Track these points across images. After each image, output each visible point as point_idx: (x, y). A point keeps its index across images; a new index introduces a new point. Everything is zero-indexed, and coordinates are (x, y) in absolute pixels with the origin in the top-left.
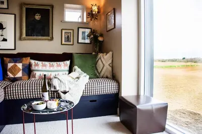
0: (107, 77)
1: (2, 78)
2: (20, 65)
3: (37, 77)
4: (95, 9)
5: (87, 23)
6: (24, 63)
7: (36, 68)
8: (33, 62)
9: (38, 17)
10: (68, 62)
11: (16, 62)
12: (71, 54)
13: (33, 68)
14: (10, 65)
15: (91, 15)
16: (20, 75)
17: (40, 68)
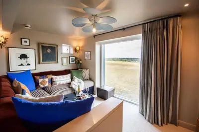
0: (87, 80)
1: (35, 88)
2: (47, 80)
3: (57, 84)
4: (78, 48)
5: (73, 54)
6: (49, 78)
7: (56, 80)
8: (54, 77)
9: (49, 51)
10: (70, 75)
11: (43, 78)
12: (69, 70)
13: (54, 80)
14: (40, 80)
15: (75, 50)
16: (47, 85)
17: (58, 79)
